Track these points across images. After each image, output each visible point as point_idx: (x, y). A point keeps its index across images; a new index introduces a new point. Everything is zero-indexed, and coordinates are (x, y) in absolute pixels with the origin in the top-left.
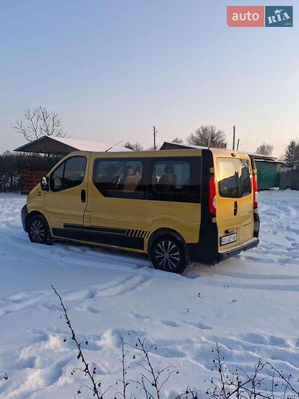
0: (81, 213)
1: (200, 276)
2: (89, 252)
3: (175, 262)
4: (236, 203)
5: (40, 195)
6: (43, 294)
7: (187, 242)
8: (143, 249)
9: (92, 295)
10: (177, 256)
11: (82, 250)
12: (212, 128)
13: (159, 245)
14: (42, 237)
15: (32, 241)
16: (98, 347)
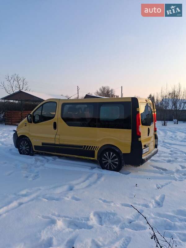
0: (53, 136)
1: (130, 173)
2: (58, 160)
3: (116, 165)
4: (149, 129)
5: (26, 126)
6: (40, 189)
7: (123, 153)
8: (94, 157)
9: (71, 189)
10: (116, 161)
11: (53, 158)
12: (108, 87)
13: (105, 155)
14: (27, 151)
15: (21, 153)
16: (90, 226)
